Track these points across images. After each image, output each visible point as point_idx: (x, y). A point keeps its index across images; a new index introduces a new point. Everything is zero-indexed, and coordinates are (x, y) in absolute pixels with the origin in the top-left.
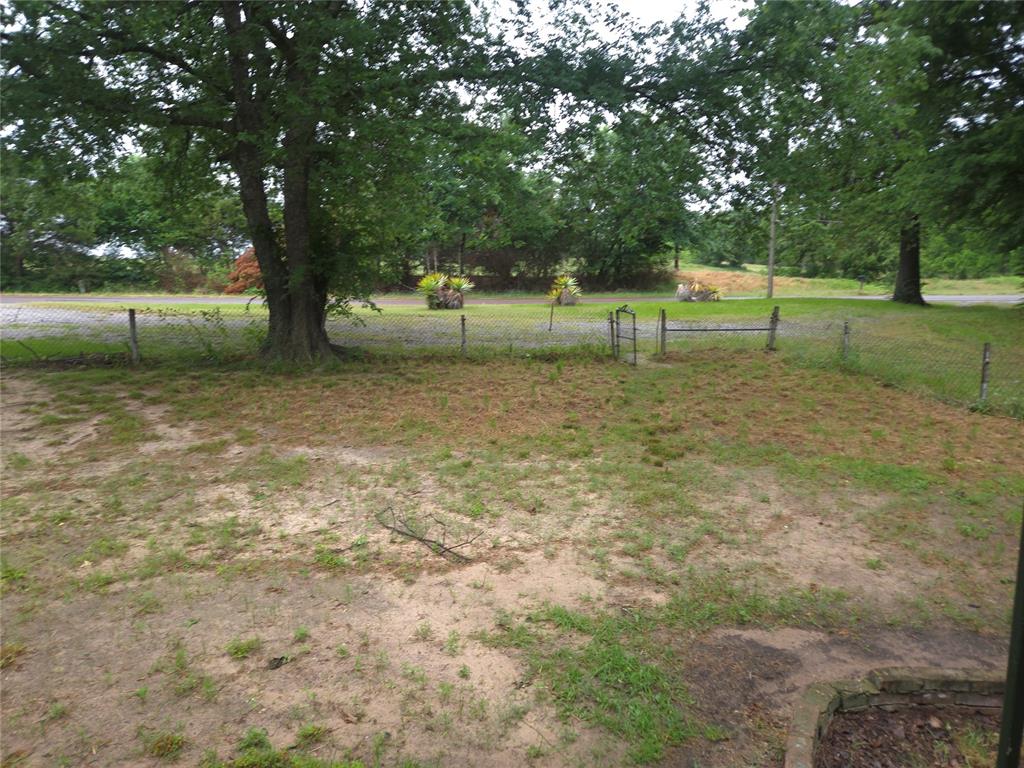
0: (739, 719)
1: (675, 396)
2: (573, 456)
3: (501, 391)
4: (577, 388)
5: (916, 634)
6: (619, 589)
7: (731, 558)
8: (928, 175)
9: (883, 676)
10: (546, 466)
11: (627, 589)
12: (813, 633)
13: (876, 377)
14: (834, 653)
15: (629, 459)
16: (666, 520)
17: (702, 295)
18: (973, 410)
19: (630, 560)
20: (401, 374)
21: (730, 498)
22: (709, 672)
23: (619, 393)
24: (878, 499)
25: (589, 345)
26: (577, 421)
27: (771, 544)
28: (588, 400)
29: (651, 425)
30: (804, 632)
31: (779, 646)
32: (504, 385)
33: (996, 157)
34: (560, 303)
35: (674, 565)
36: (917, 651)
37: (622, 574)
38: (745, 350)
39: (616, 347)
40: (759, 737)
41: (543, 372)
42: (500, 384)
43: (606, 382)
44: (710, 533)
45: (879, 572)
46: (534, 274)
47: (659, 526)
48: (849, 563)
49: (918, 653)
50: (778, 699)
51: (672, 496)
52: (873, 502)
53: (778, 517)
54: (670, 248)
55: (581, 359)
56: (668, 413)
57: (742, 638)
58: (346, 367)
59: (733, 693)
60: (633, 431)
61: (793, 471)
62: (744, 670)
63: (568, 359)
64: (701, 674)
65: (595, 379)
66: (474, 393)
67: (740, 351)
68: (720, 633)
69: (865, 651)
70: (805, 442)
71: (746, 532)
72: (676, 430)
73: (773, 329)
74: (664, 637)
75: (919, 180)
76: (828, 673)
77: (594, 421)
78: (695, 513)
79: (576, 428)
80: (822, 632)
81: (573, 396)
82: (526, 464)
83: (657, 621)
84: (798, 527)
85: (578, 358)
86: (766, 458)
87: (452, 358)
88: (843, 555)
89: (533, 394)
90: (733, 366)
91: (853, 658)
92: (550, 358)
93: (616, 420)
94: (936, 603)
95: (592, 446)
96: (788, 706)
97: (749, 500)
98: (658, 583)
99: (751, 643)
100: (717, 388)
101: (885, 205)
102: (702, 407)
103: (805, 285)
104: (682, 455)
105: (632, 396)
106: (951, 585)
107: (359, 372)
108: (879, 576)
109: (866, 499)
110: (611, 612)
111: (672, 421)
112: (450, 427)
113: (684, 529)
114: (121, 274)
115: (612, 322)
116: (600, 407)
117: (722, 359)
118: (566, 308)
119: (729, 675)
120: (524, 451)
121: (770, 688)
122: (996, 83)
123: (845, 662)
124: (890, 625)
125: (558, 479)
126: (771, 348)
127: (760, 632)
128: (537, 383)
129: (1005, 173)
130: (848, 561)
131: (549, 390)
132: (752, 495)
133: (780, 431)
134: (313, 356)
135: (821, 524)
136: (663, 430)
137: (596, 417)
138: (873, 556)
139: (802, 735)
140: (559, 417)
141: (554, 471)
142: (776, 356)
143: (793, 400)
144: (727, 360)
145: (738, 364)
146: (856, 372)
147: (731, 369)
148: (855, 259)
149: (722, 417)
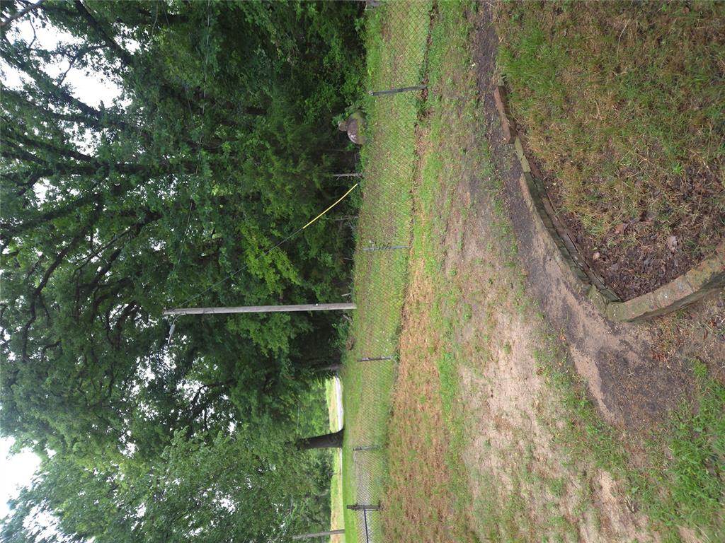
0: (674, 361)
5: (543, 301)
6: (617, 526)
7: (543, 441)
8: (262, 435)
9: (580, 285)
11: (613, 519)
12: (573, 355)
13: (388, 423)
14: (581, 335)
16: (532, 517)
18: (398, 360)
19: (583, 532)
21: (495, 470)
22: (648, 404)
24: (464, 374)
27: (520, 420)
30: (576, 360)
31: (596, 370)
33: (254, 401)
35: (569, 485)
36: (554, 295)
37: (600, 530)
38: (382, 526)
40: (679, 339)
44: (529, 469)
45: (511, 344)
47: (541, 520)
48: (512, 363)
49: (555, 293)
50: (638, 347)
51: (510, 521)
52: (467, 375)
53: (498, 427)
57: (603, 398)
59: (655, 378)
61: (461, 437)
62: (629, 380)
64: (654, 409)
67: (384, 530)
68: (609, 416)
69: (570, 320)
70: (439, 443)
71: (517, 444)
73: (364, 508)
74: (639, 459)
75: (264, 440)
76: (597, 330)
78: (517, 493)
80: (569, 351)
83: (628, 472)
84: (499, 409)
86: (457, 461)
88: (509, 370)
91: (579, 323)
94: (518, 304)
96: (640, 336)
97: (492, 456)
98: (593, 490)
99: (604, 389)
100: (414, 533)
101: (280, 460)
103: (336, 513)
104: (473, 533)
106: (504, 304)
108: (514, 342)
109: (466, 381)
110: (643, 522)
113: (534, 495)
119: (641, 388)
121: (633, 357)
122: (212, 411)
123: (584, 326)
124: (544, 317)
126: (379, 507)
127: (592, 388)
129: (264, 394)
130: (512, 364)
132: (487, 455)
133: (435, 464)
135: (492, 396)
138: (502, 353)
139: (655, 299)
142: (383, 499)
143: (412, 469)
144: (392, 538)
145: (393, 528)
146: (387, 436)
147: (398, 531)
148: (317, 482)
149: (435, 516)
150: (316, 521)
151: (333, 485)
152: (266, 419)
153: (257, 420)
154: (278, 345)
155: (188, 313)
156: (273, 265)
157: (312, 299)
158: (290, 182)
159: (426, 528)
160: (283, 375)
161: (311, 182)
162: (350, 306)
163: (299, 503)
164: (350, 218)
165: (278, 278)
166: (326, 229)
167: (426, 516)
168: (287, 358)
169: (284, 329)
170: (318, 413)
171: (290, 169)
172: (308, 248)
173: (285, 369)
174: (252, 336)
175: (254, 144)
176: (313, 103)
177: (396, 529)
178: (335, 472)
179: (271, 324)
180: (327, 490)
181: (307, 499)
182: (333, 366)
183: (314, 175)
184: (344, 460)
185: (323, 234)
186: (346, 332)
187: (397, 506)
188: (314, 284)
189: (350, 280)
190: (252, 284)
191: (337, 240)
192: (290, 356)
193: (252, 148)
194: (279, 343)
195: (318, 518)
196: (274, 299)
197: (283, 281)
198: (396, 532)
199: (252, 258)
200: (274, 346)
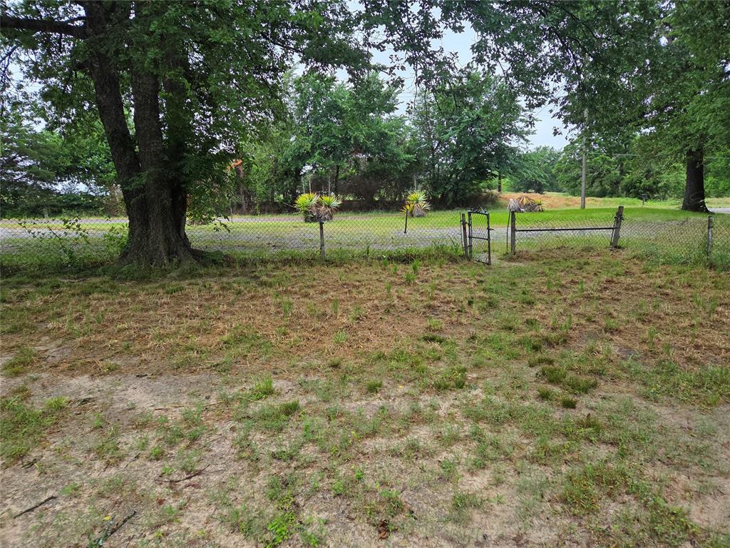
1: (542, 296)
2: (440, 388)
3: (354, 294)
4: (436, 289)
10: (404, 407)
15: (520, 392)
17: (529, 207)
20: (256, 277)
23: (482, 294)
26: (440, 330)
28: (448, 302)
29: (529, 334)
32: (358, 287)
34: (413, 216)
38: (592, 248)
39: (468, 247)
41: (399, 272)
42: (354, 286)
43: (464, 282)
46: (391, 198)
54: (495, 176)
55: (436, 259)
56: (544, 318)
58: (202, 272)
60: (512, 344)
63: (423, 259)
65: (453, 279)
66: (325, 297)
67: (588, 249)
72: (565, 342)
73: (617, 228)
77: (460, 329)
79: (440, 341)
81: (433, 299)
82: (377, 401)
85: (433, 259)
87: (311, 261)
89: (389, 296)
92: (406, 259)
93: (484, 328)
95: (464, 370)
100: (585, 286)
102: (581, 309)
104: (594, 385)
105: (494, 296)
107: (215, 275)
111: (555, 329)
112: (287, 341)
114: (75, 203)
115: (464, 224)
116: (463, 311)
117: (572, 256)
118: (418, 219)
120: (374, 380)
125: (422, 434)
126: (615, 246)
128: (392, 283)
131: (406, 291)
134: (170, 260)
136: (549, 342)
137: (461, 324)
140: (418, 325)
141: (416, 418)
142: (624, 254)
144: (578, 258)
145: (590, 261)
147: (587, 267)
148: (636, 182)
149: (613, 323)
150: (593, 182)
151: (631, 200)
159: (594, 306)
163: (615, 163)
167: (610, 308)
170: (722, 184)
177: (589, 264)
178: (645, 203)
180: (624, 195)
181: (618, 172)
184: (665, 211)
187: (619, 269)
195: (595, 184)
198: (585, 264)
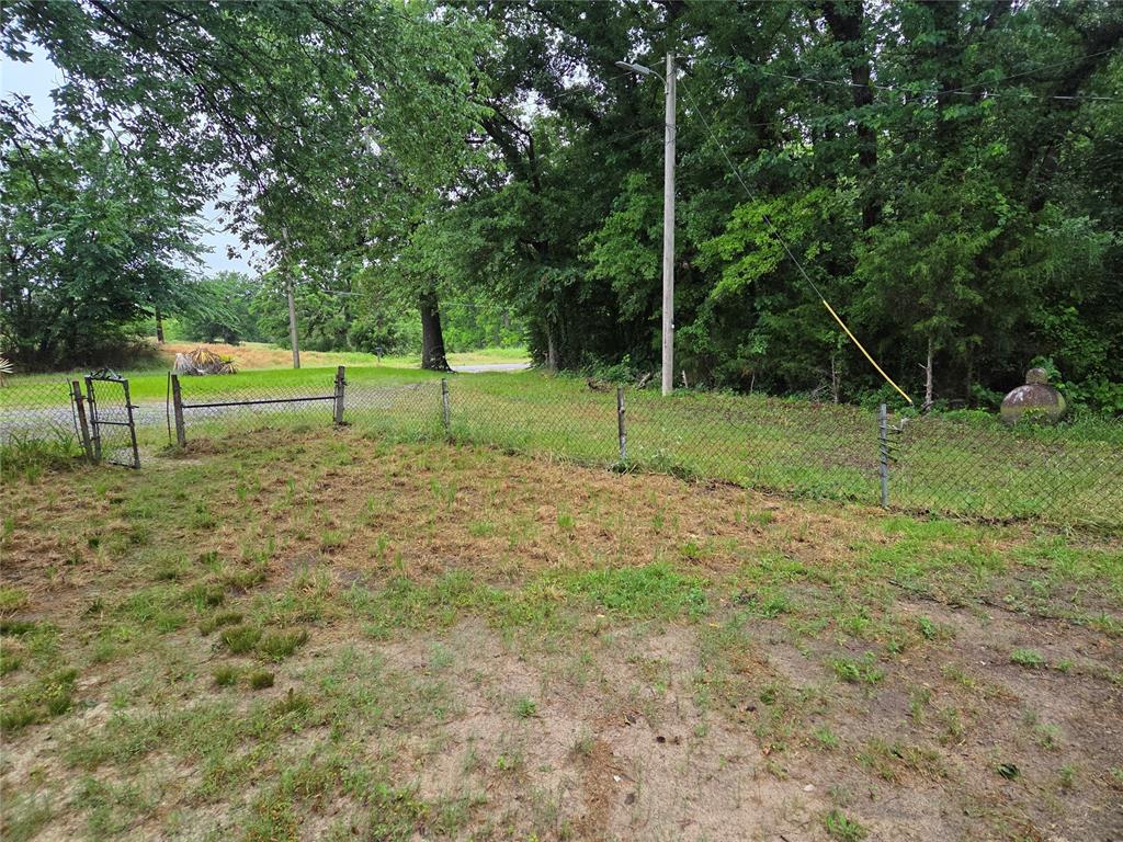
1: (230, 511)
8: (451, 234)
13: (493, 444)
15: (181, 686)
17: (211, 367)
23: (118, 523)
25: (34, 443)
26: (23, 609)
28: (45, 550)
29: (204, 579)
38: (308, 428)
39: (92, 441)
43: (83, 505)
53: (583, 754)
55: (21, 468)
56: (230, 547)
60: (173, 604)
65: (58, 502)
67: (302, 430)
72: (263, 580)
73: (339, 397)
77: (69, 597)
79: (21, 631)
81: (9, 549)
85: (14, 468)
90: (301, 451)
93: (120, 585)
95: (72, 676)
100: (297, 487)
102: (290, 523)
104: (303, 640)
105: (143, 523)
111: (246, 563)
115: (79, 399)
116: (76, 561)
117: (280, 442)
126: (340, 422)
129: (517, 238)
135: (661, 740)
136: (236, 587)
137: (72, 586)
142: (351, 433)
143: (417, 488)
144: (287, 443)
145: (305, 448)
146: (467, 442)
147: (301, 456)
148: (367, 332)
149: (334, 537)
150: (311, 329)
151: (362, 356)
152: (477, 242)
153: (476, 225)
154: (601, 260)
155: (668, 98)
156: (750, 248)
157: (681, 319)
158: (933, 271)
159: (309, 515)
160: (547, 271)
161: (927, 314)
162: (667, 384)
163: (338, 304)
164: (835, 387)
165: (725, 257)
166: (816, 344)
167: (331, 514)
168: (577, 277)
169: (628, 270)
170: (465, 337)
171: (961, 273)
172: (776, 311)
173: (558, 275)
174: (617, 216)
175: (999, 208)
176: (1068, 323)
177: (304, 452)
178: (381, 359)
179: (638, 248)
180: (354, 348)
181: (343, 317)
182: (555, 355)
183: (944, 319)
184: (403, 371)
185: (805, 338)
186: (616, 378)
187: (345, 456)
188: (706, 322)
189: (711, 385)
190: (714, 212)
191: (792, 364)
192: (579, 283)
193: (989, 204)
194: (605, 259)
195: (314, 333)
196: (686, 251)
197: (717, 267)
198: (299, 452)
199: (764, 209)
200: (599, 254)
